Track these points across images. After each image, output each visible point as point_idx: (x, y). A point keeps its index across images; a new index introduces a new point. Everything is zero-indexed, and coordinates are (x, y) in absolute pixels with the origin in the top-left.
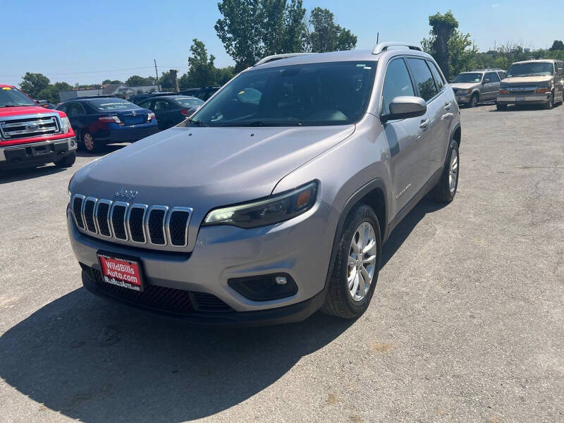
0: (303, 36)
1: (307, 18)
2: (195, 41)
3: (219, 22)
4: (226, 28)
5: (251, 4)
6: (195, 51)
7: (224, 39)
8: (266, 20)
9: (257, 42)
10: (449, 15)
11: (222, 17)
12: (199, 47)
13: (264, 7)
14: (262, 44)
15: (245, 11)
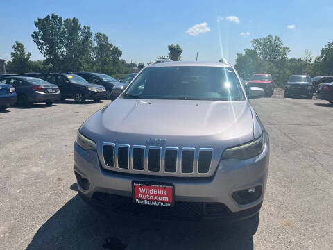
0: (91, 47)
1: (93, 37)
2: (17, 42)
3: (35, 32)
4: (40, 37)
5: (57, 25)
6: (16, 49)
7: (38, 43)
8: (67, 36)
9: (61, 47)
10: (178, 46)
11: (37, 30)
12: (19, 47)
13: (66, 27)
14: (65, 49)
15: (53, 28)
